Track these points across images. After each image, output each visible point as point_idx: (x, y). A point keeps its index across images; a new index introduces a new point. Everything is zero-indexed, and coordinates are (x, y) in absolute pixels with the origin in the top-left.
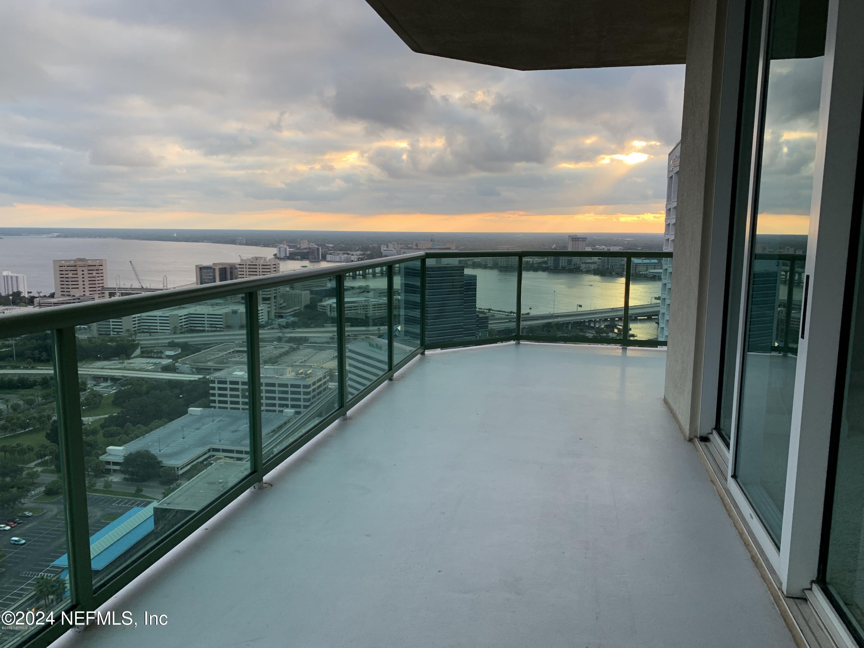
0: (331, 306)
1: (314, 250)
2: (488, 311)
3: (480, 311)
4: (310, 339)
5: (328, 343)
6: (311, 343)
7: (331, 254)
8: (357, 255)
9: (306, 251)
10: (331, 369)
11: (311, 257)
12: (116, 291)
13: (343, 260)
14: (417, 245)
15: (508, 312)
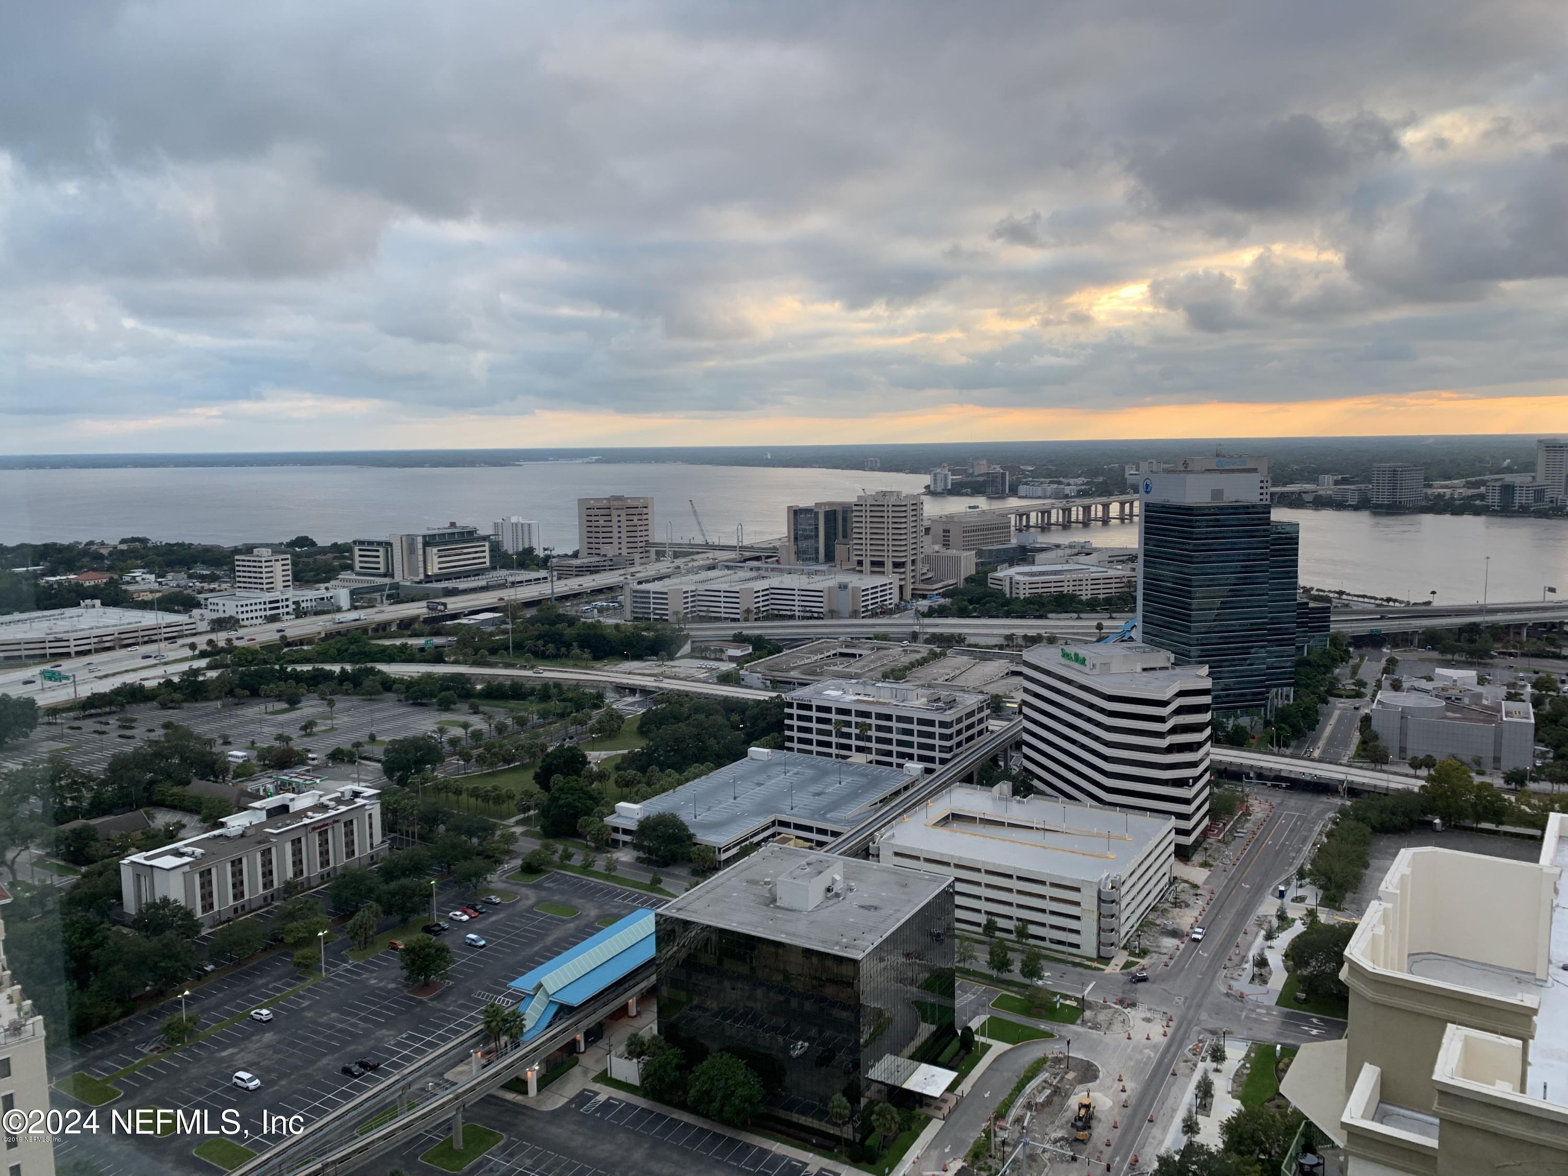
0: (1011, 579)
1: (997, 477)
2: (1336, 595)
3: (1318, 595)
4: (968, 638)
5: (1001, 647)
6: (969, 646)
7: (1026, 484)
8: (1076, 485)
9: (981, 479)
10: (997, 696)
11: (989, 490)
12: (667, 549)
13: (1048, 494)
14: (1185, 464)
15: (1382, 599)
